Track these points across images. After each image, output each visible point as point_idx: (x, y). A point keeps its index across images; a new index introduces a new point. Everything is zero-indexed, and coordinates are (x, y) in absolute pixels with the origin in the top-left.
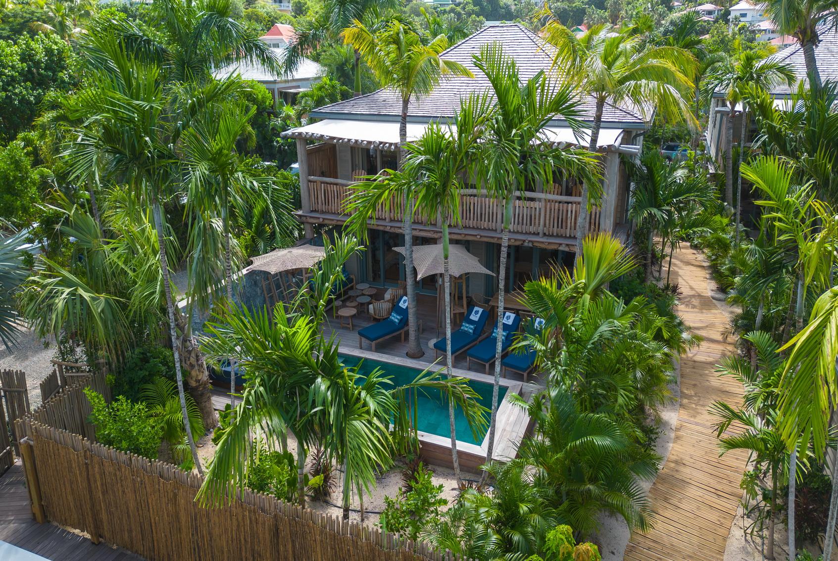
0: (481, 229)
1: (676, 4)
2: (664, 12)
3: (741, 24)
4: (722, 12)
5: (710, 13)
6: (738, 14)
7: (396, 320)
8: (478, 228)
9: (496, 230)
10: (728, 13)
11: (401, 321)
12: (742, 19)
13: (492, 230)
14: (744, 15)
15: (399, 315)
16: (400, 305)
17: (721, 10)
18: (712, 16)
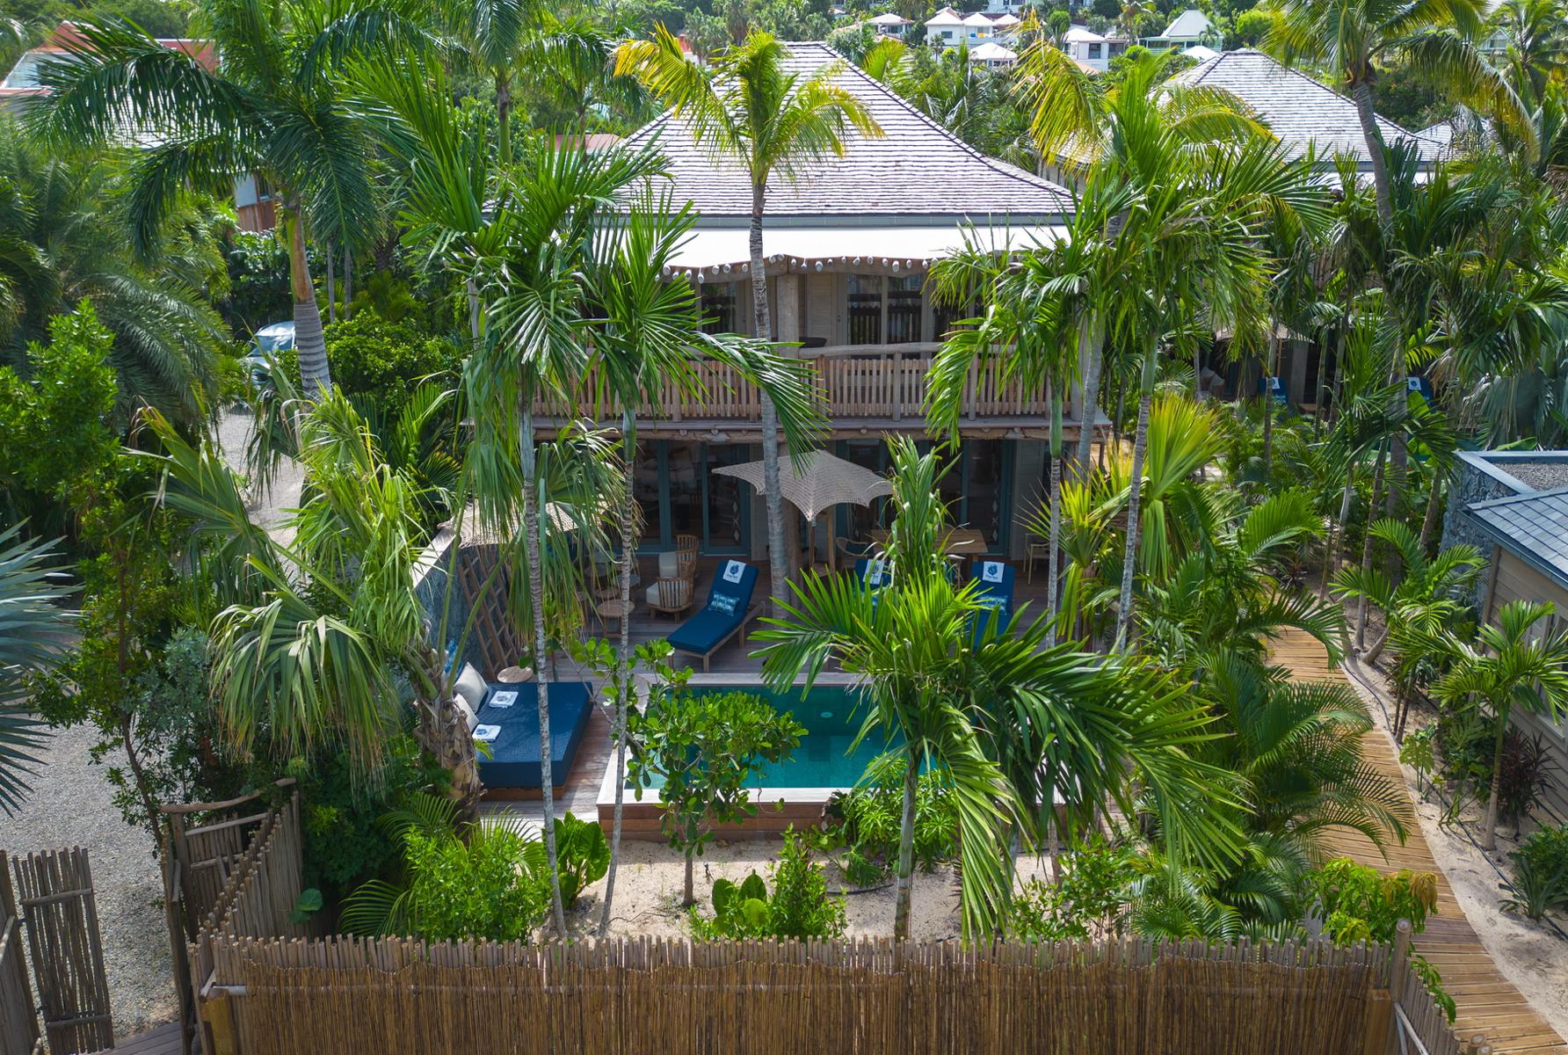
0: (863, 417)
1: (837, 11)
2: (822, 25)
3: (947, 50)
4: (913, 29)
5: (894, 29)
6: (939, 32)
7: (729, 607)
8: (857, 416)
9: (891, 417)
10: (923, 31)
11: (737, 607)
12: (946, 41)
13: (885, 417)
14: (948, 35)
15: (732, 596)
16: (725, 577)
17: (911, 25)
18: (898, 35)
